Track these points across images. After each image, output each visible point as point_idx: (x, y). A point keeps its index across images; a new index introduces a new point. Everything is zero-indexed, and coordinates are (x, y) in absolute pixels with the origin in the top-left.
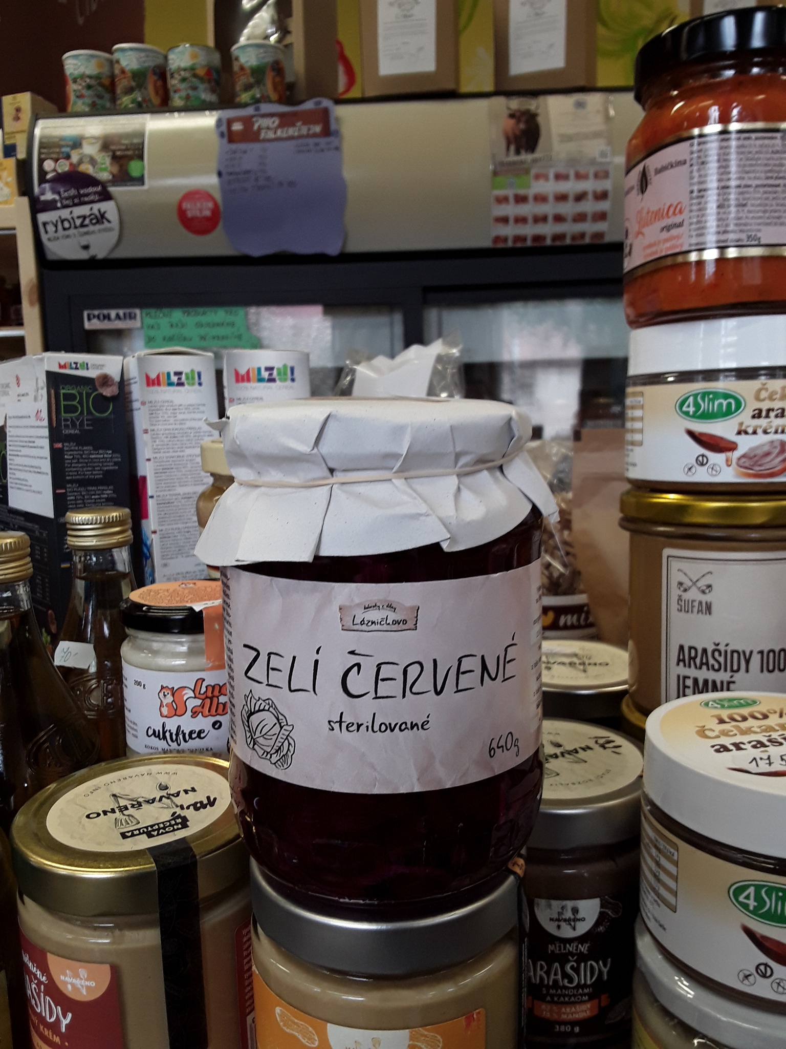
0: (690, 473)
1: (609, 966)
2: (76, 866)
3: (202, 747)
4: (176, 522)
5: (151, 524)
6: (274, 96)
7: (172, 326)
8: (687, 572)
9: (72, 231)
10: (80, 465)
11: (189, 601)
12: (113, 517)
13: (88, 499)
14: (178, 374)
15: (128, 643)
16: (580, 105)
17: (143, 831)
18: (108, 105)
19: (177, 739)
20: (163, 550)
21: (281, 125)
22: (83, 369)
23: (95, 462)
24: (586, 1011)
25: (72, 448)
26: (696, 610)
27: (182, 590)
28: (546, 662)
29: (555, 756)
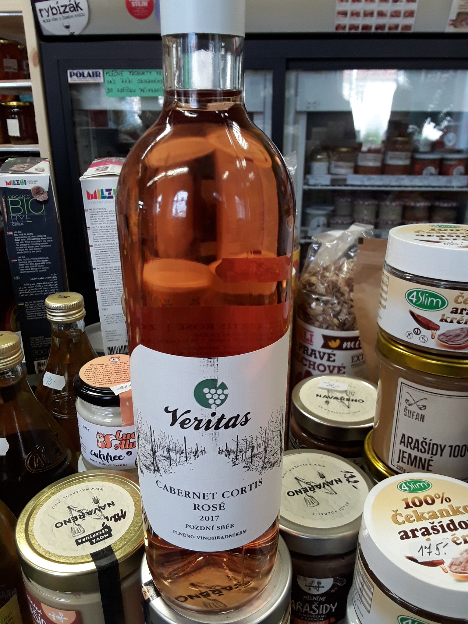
1: (335, 607)
3: (121, 464)
7: (123, 82)
8: (411, 394)
11: (113, 380)
14: (108, 190)
17: (88, 538)
19: (107, 459)
26: (414, 417)
27: (111, 366)
28: (327, 396)
29: (319, 486)
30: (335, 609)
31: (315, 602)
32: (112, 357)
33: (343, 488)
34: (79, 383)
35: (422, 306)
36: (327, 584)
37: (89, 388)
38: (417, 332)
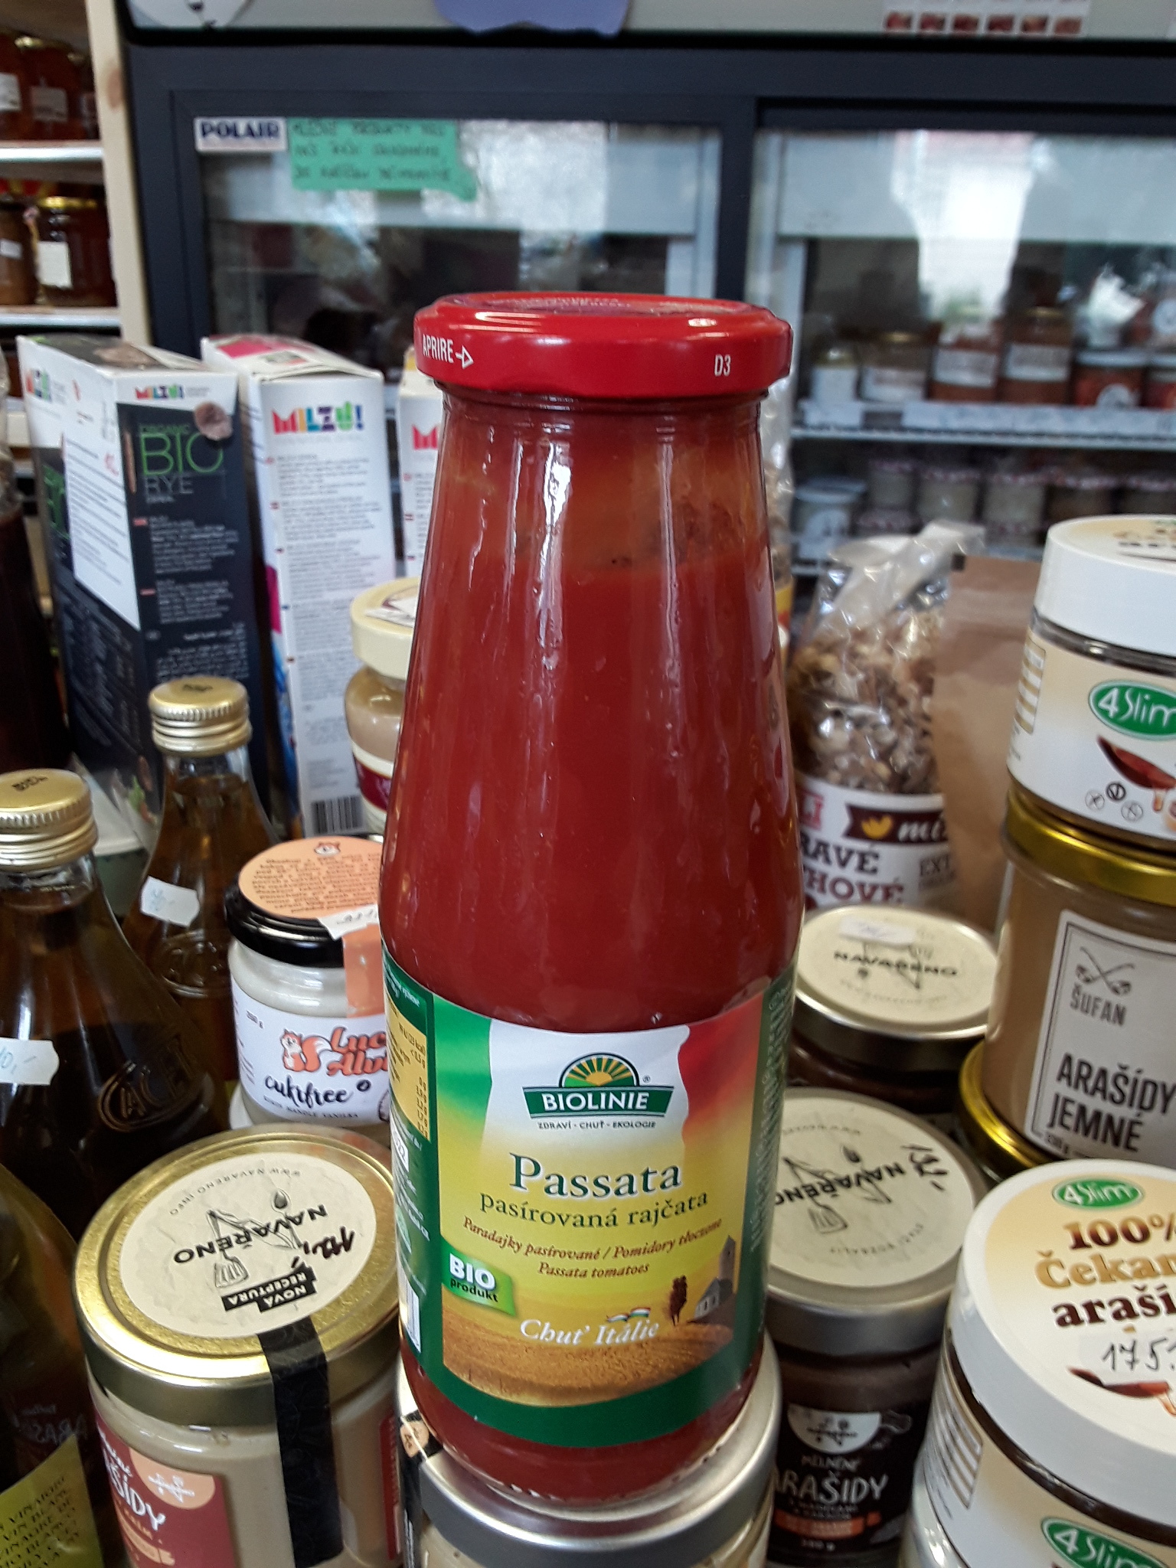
0: (1096, 807)
1: (883, 1484)
3: (342, 1113)
4: (323, 645)
5: (286, 643)
7: (336, 150)
10: (176, 551)
11: (326, 902)
13: (191, 603)
14: (325, 410)
17: (253, 1294)
19: (307, 1100)
20: (305, 686)
22: (174, 396)
23: (196, 546)
24: (846, 1529)
25: (164, 525)
26: (1099, 1012)
27: (318, 865)
28: (862, 958)
29: (846, 1183)
30: (883, 1492)
31: (831, 1473)
32: (321, 844)
33: (907, 1188)
34: (239, 906)
35: (1134, 726)
36: (863, 1427)
37: (263, 917)
38: (1115, 794)
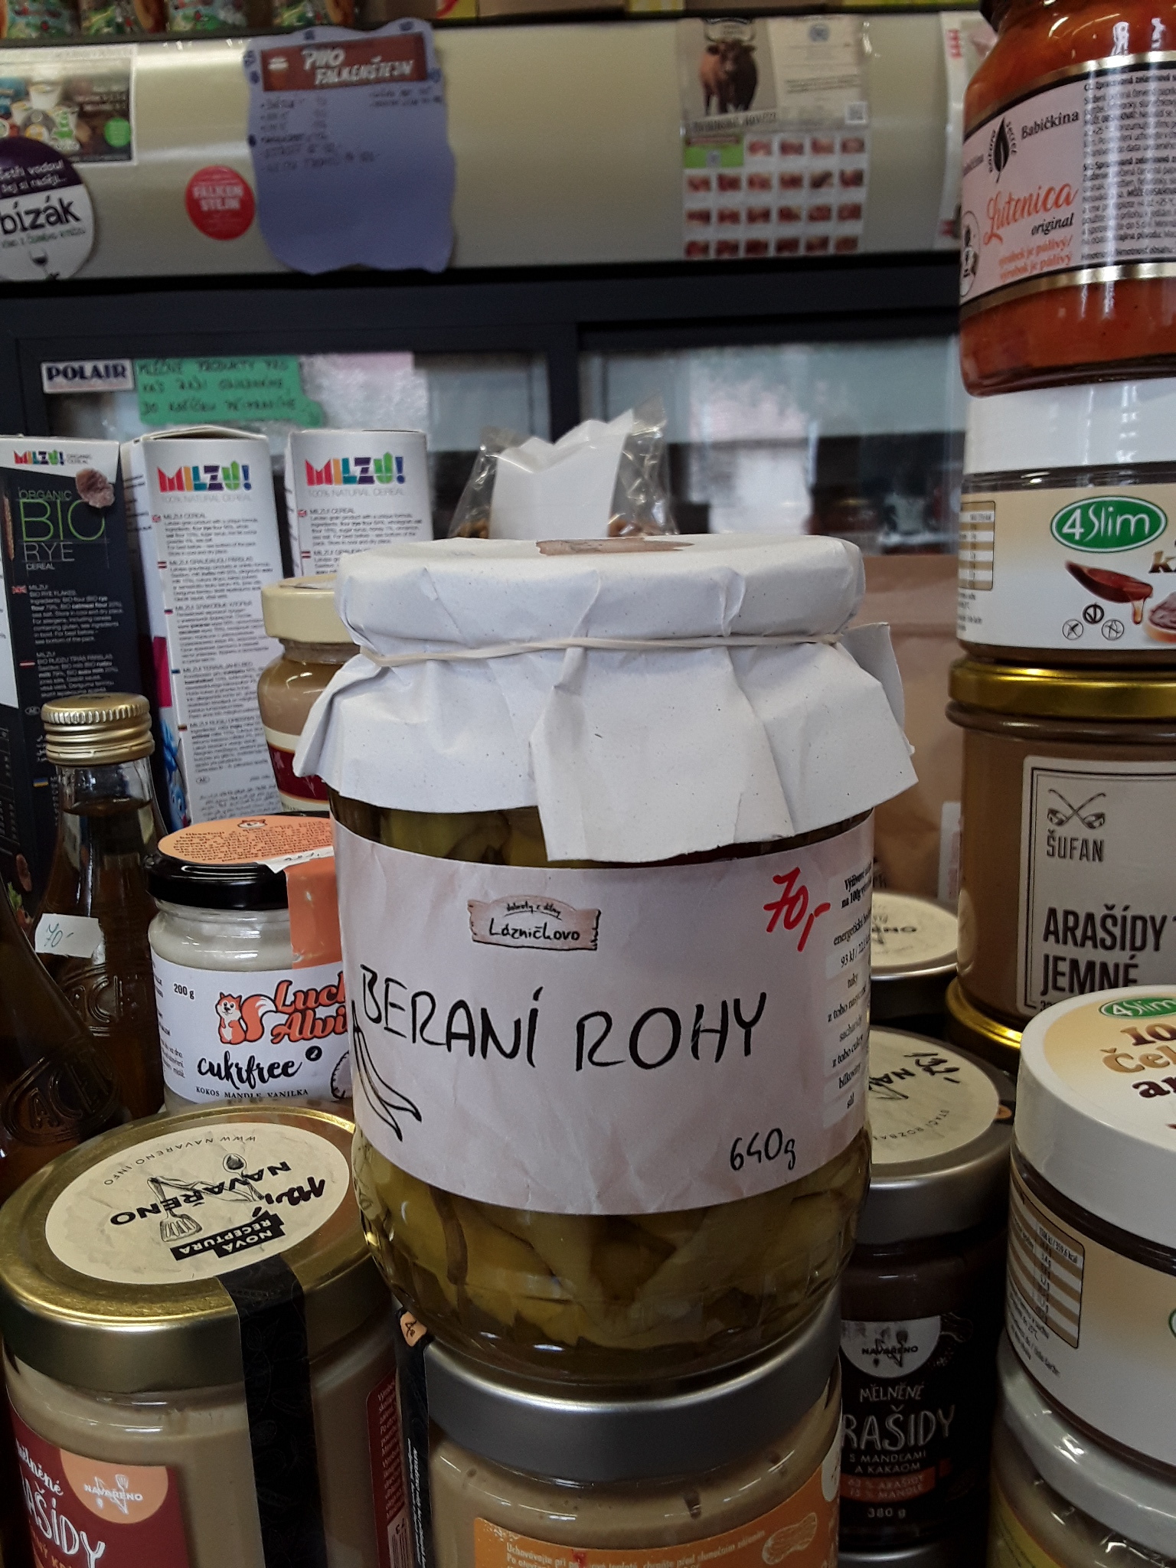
0: (1073, 635)
1: (952, 1415)
2: (103, 1314)
3: (290, 1090)
4: (217, 711)
5: (176, 714)
6: (335, 15)
7: (182, 387)
8: (1062, 794)
9: (19, 236)
10: (58, 621)
11: (260, 853)
12: (120, 712)
13: (73, 676)
14: (212, 469)
15: (161, 921)
16: (819, 34)
17: (209, 1243)
18: (68, 28)
19: (249, 1079)
20: (198, 757)
21: (348, 63)
22: (55, 463)
23: (80, 617)
24: (916, 1485)
25: (43, 594)
26: (1077, 853)
30: (950, 1426)
31: (893, 1407)
33: (921, 1085)
35: (1102, 542)
38: (1093, 616)
